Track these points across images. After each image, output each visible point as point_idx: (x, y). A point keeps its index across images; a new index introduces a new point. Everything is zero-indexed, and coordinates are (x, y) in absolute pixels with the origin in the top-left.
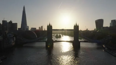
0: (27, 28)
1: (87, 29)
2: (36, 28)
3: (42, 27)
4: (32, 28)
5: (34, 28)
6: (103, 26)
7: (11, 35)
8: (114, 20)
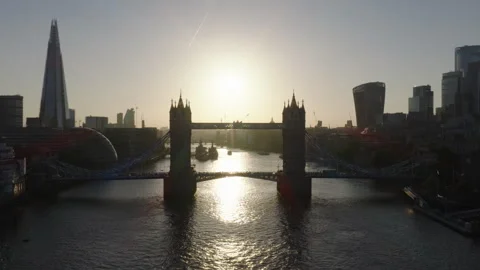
0: (68, 117)
1: (320, 123)
2: (105, 120)
3: (131, 113)
4: (89, 119)
5: (97, 118)
6: (385, 112)
7: (7, 148)
8: (424, 87)
